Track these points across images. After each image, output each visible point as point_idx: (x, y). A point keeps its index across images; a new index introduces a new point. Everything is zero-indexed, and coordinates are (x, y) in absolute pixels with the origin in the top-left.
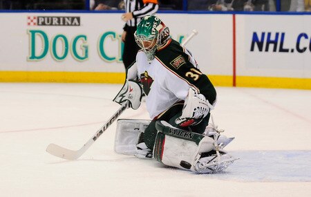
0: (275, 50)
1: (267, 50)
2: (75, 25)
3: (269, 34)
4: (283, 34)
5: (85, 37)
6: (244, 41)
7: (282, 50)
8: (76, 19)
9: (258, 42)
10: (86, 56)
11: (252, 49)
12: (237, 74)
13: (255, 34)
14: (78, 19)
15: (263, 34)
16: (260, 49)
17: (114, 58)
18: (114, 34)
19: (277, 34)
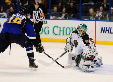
0: (108, 33)
1: (106, 33)
2: (45, 23)
3: (107, 28)
4: (111, 28)
5: (48, 27)
6: (99, 30)
7: (110, 33)
8: (45, 22)
9: (103, 30)
10: (49, 33)
11: (101, 32)
12: (96, 40)
13: (102, 28)
14: (46, 21)
15: (105, 28)
16: (104, 32)
17: (57, 34)
18: (57, 26)
19: (109, 28)
